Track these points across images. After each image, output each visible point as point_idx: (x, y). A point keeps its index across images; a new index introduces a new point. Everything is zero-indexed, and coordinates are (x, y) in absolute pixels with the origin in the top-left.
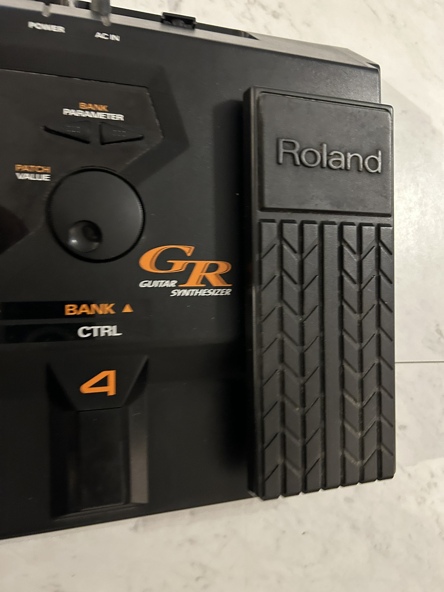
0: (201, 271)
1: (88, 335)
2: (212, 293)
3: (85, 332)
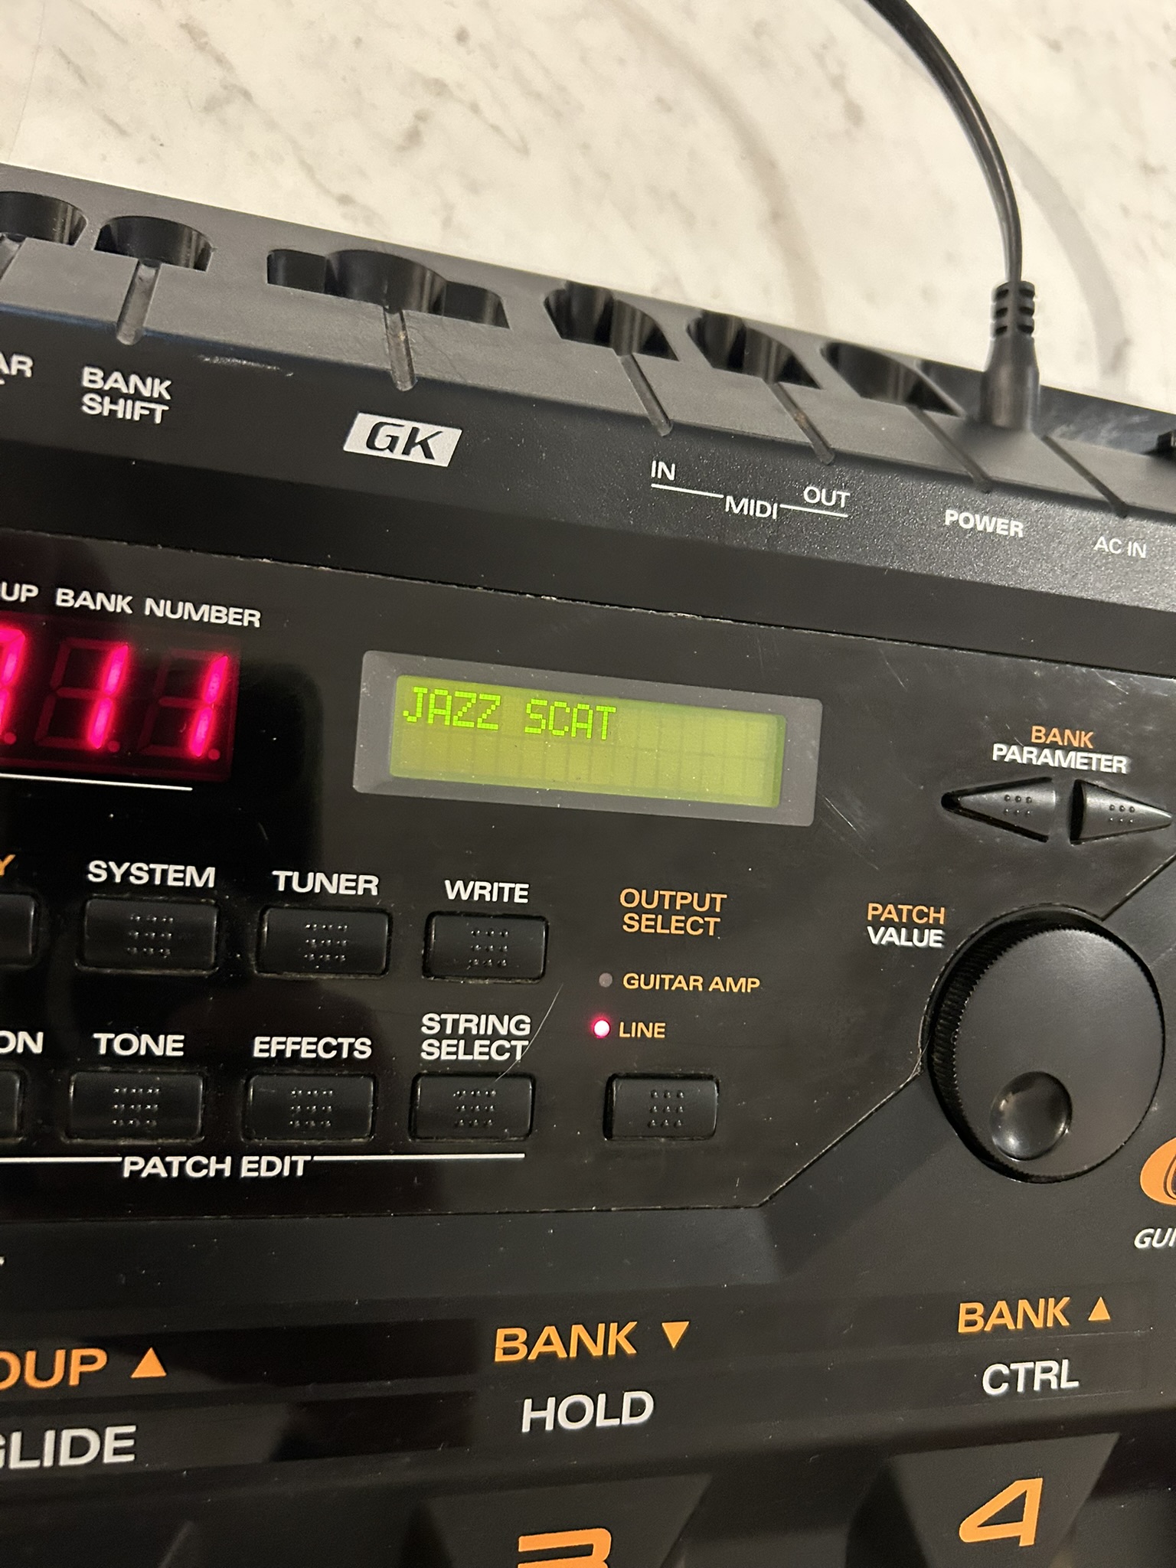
1: (1004, 1388)
3: (997, 1380)
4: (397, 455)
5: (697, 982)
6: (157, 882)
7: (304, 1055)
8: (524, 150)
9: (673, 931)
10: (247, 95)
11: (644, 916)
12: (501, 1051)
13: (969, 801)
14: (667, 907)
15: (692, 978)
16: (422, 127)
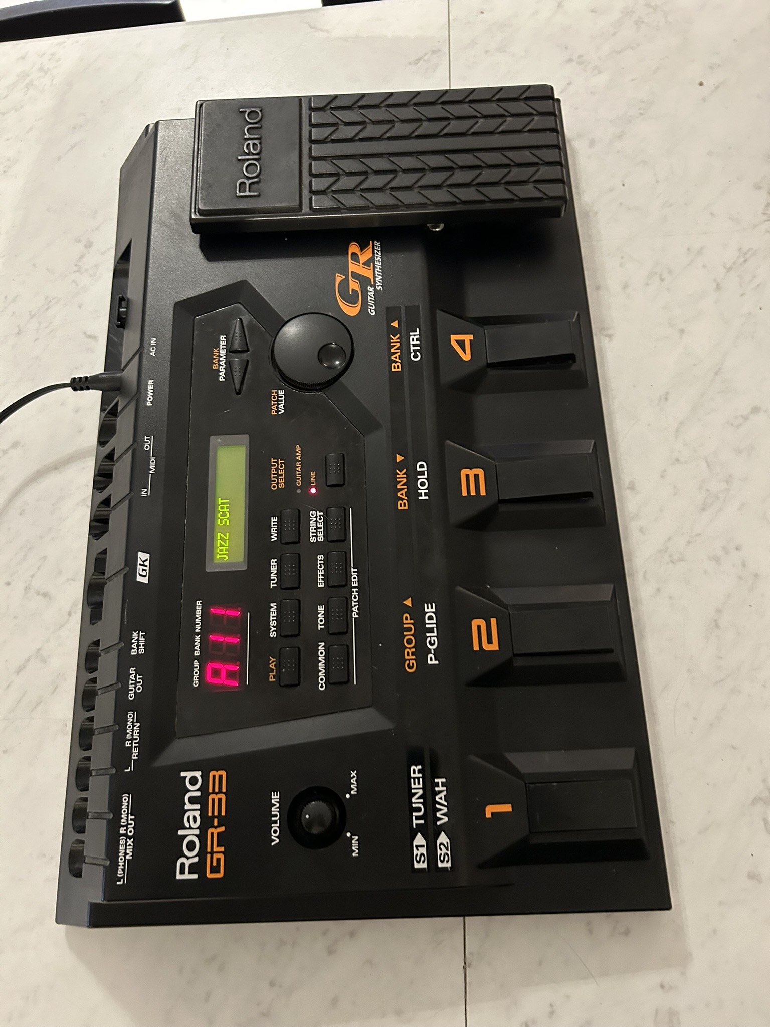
0: (358, 267)
1: (418, 353)
2: (378, 258)
3: (416, 356)
4: (147, 568)
5: (298, 464)
6: (275, 618)
7: (323, 573)
8: (45, 558)
9: (283, 473)
10: (39, 650)
11: (280, 482)
12: (320, 519)
13: (237, 387)
14: (276, 476)
15: (297, 466)
16: (41, 592)
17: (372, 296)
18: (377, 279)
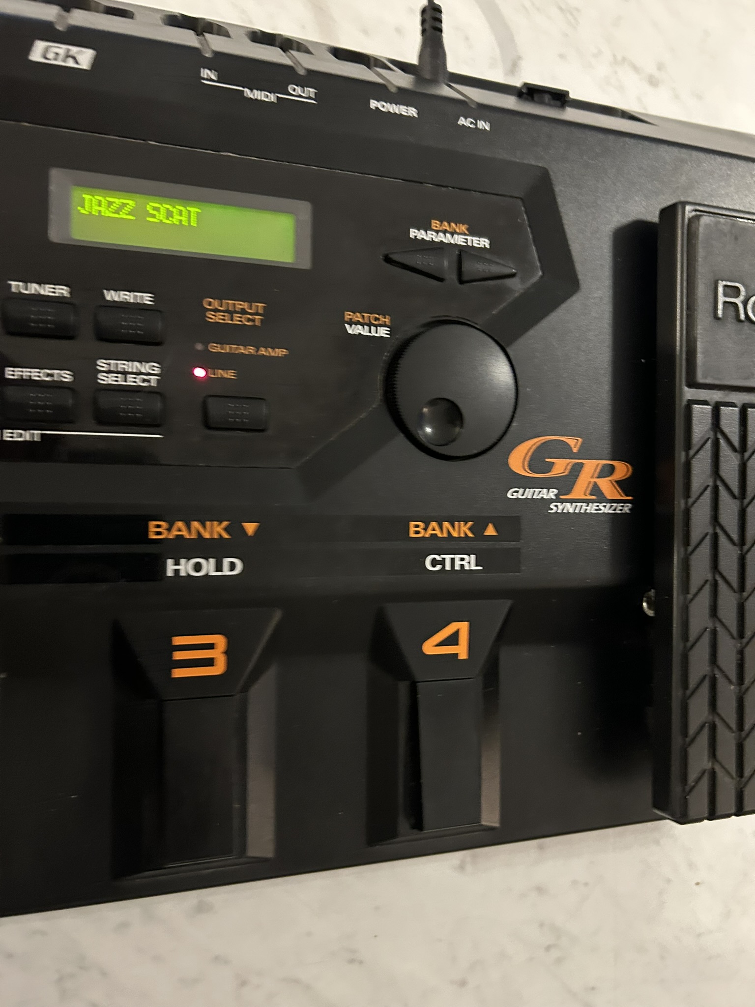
0: (590, 475)
1: (438, 567)
2: (605, 509)
3: (434, 563)
4: (60, 62)
5: (251, 350)
7: (34, 378)
9: (236, 323)
11: (219, 314)
12: (143, 381)
13: (395, 257)
14: (231, 309)
15: (249, 348)
17: (541, 495)
18: (568, 505)
